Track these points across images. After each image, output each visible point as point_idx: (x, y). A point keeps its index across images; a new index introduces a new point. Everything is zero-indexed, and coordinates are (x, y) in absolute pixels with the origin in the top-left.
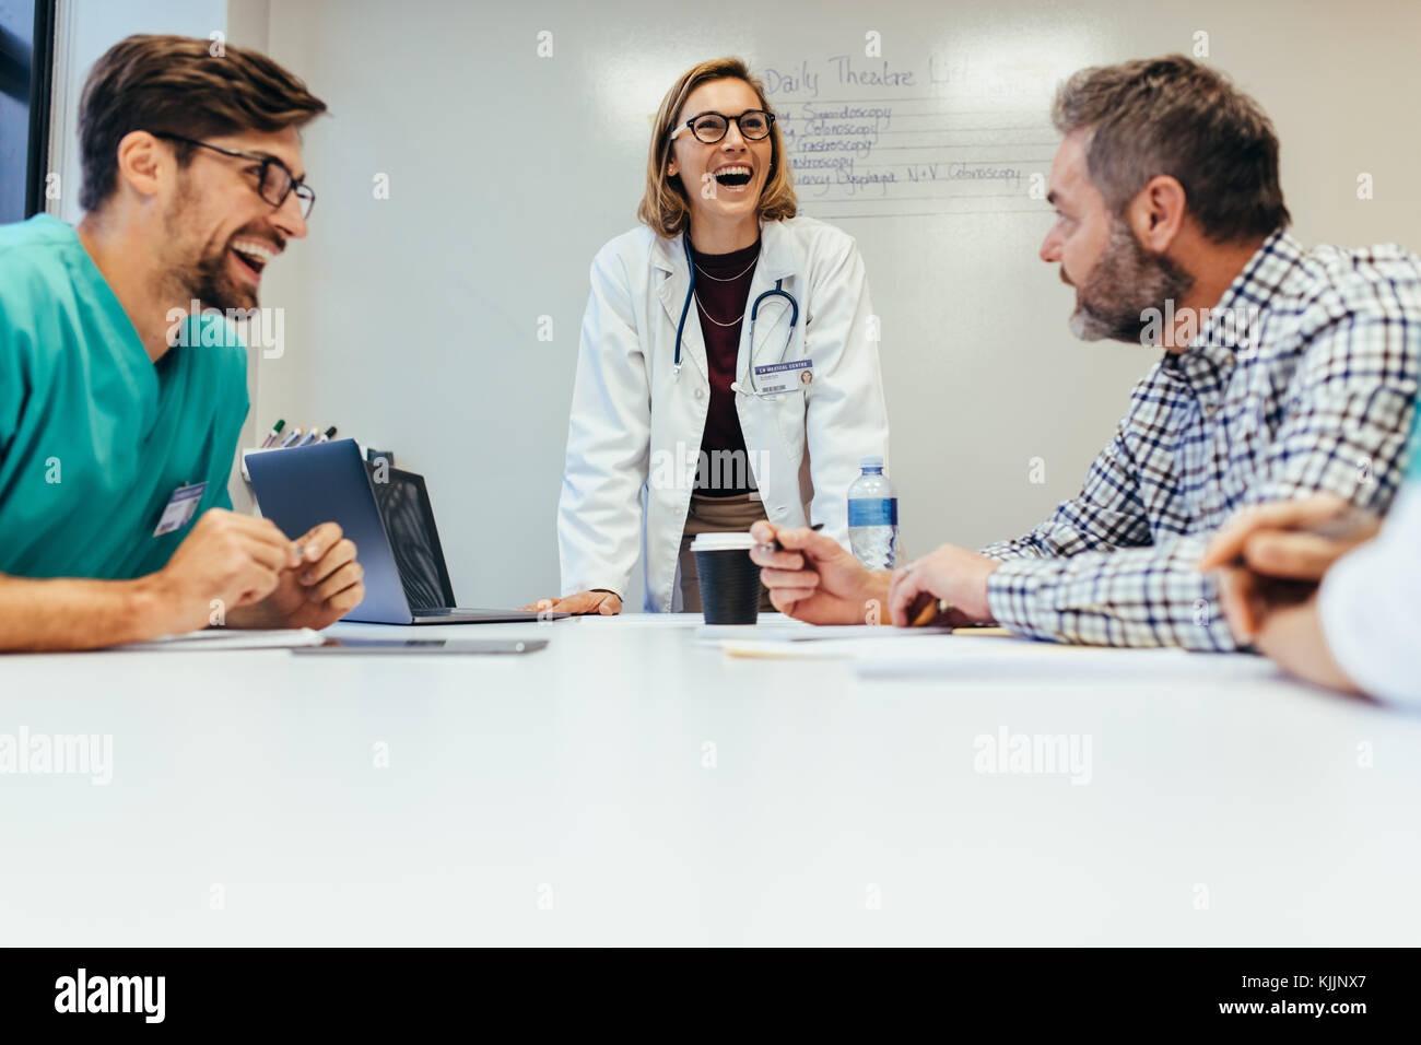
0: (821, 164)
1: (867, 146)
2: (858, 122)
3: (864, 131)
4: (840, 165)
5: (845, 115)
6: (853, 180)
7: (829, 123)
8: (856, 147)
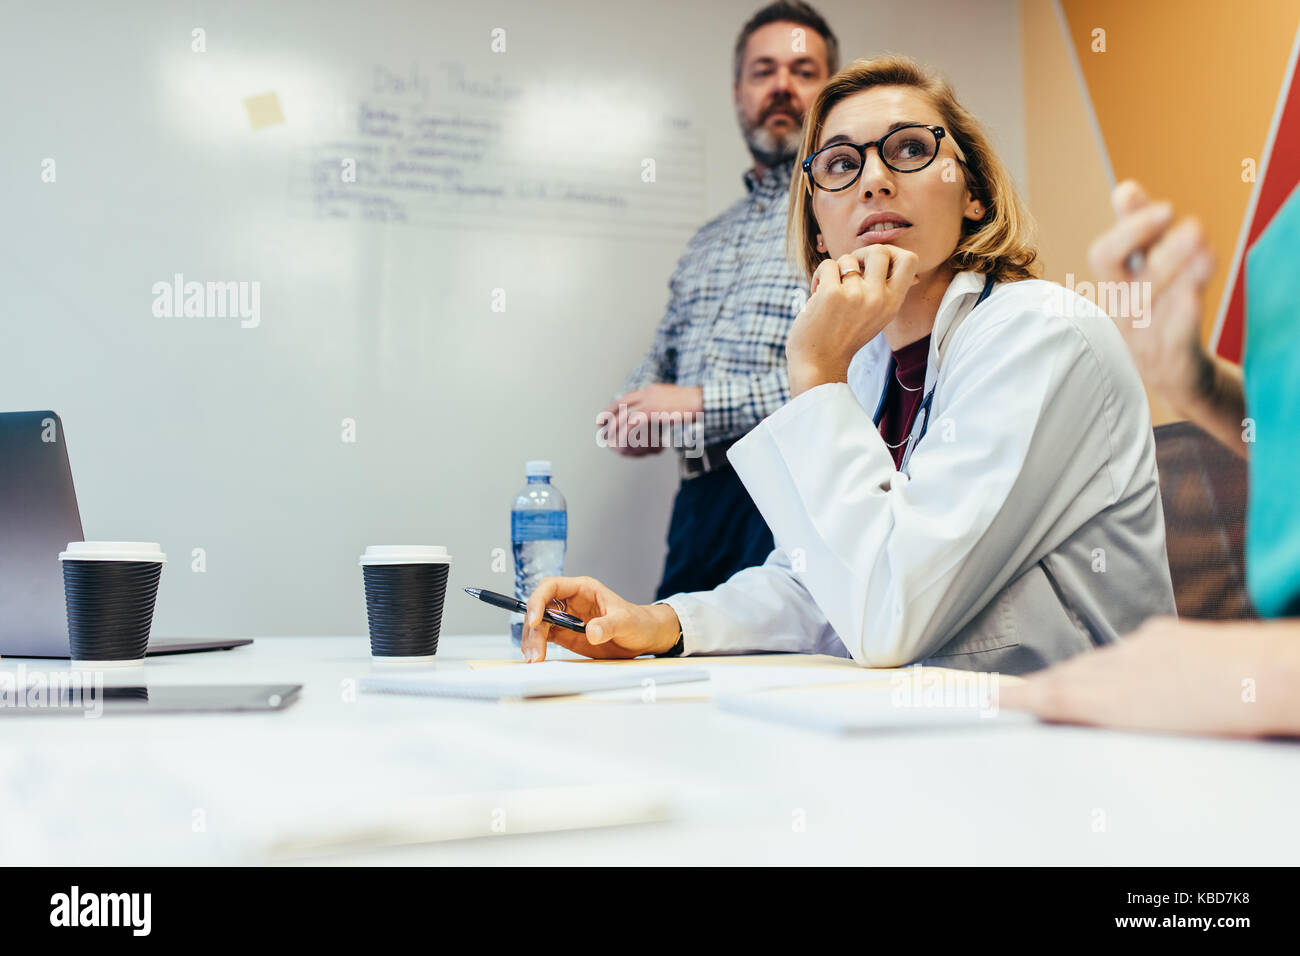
0: (428, 170)
1: (477, 157)
2: (466, 133)
3: (473, 142)
4: (448, 173)
5: (456, 123)
6: (461, 190)
7: (440, 130)
8: (465, 157)
